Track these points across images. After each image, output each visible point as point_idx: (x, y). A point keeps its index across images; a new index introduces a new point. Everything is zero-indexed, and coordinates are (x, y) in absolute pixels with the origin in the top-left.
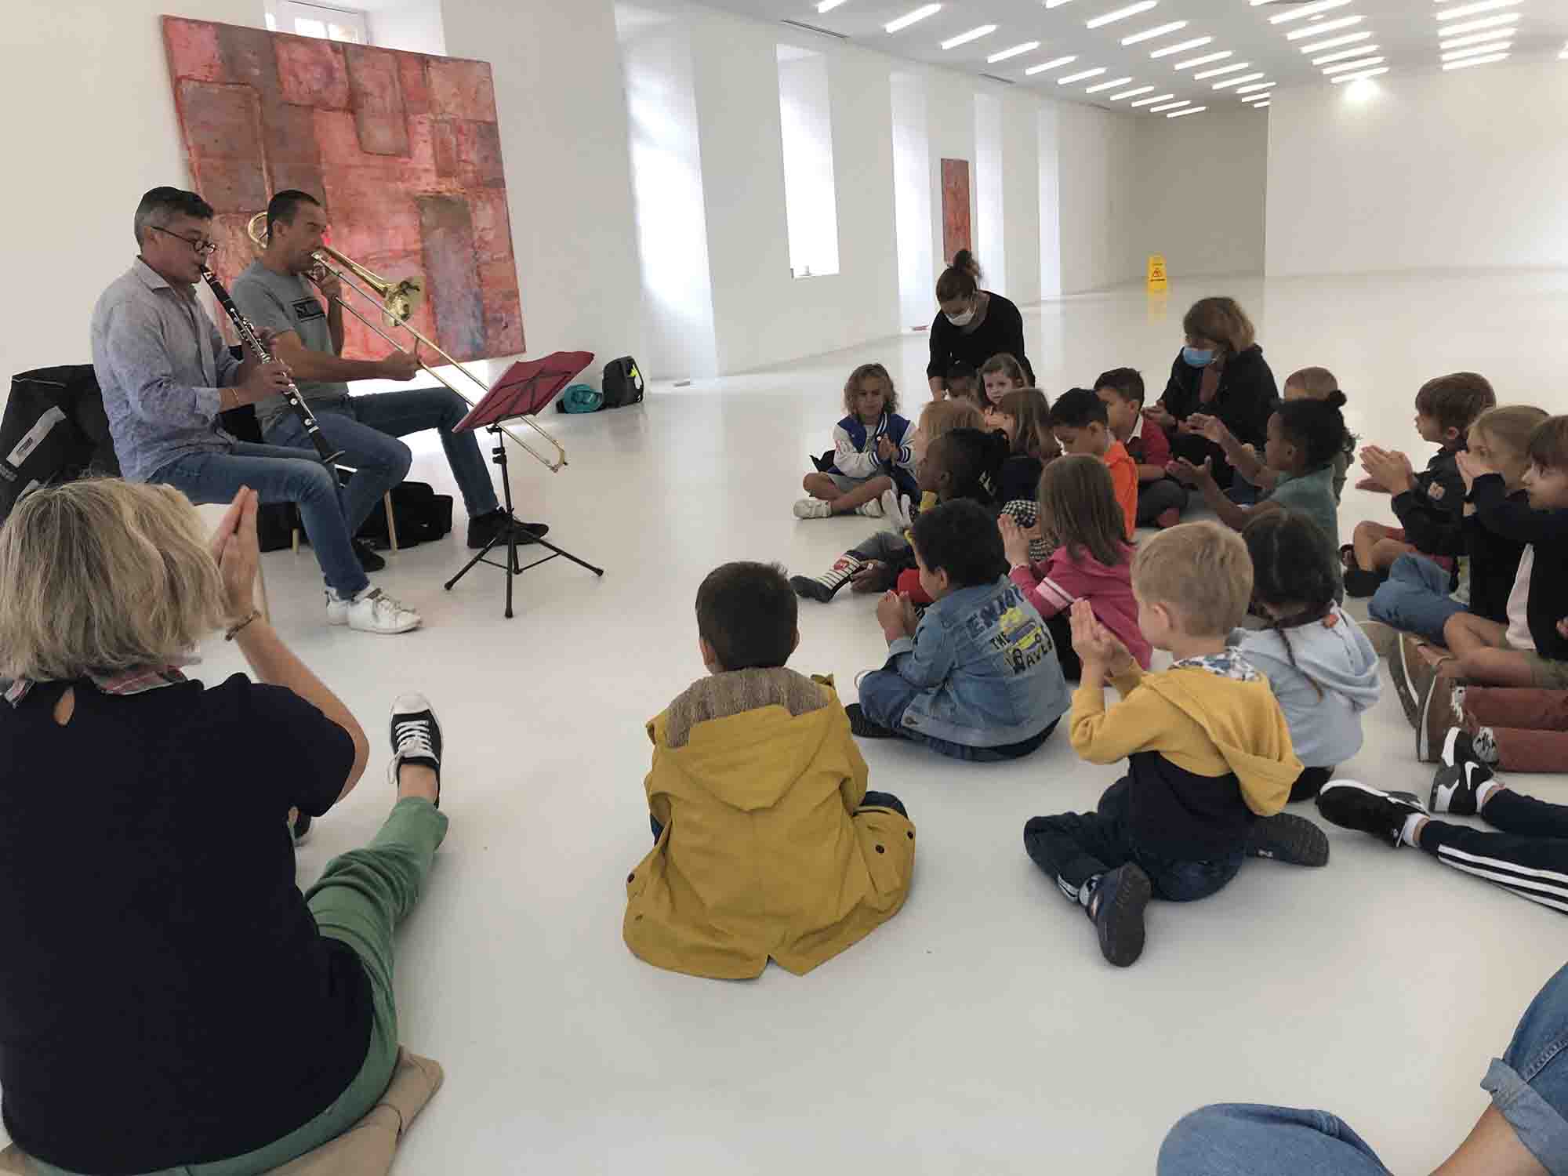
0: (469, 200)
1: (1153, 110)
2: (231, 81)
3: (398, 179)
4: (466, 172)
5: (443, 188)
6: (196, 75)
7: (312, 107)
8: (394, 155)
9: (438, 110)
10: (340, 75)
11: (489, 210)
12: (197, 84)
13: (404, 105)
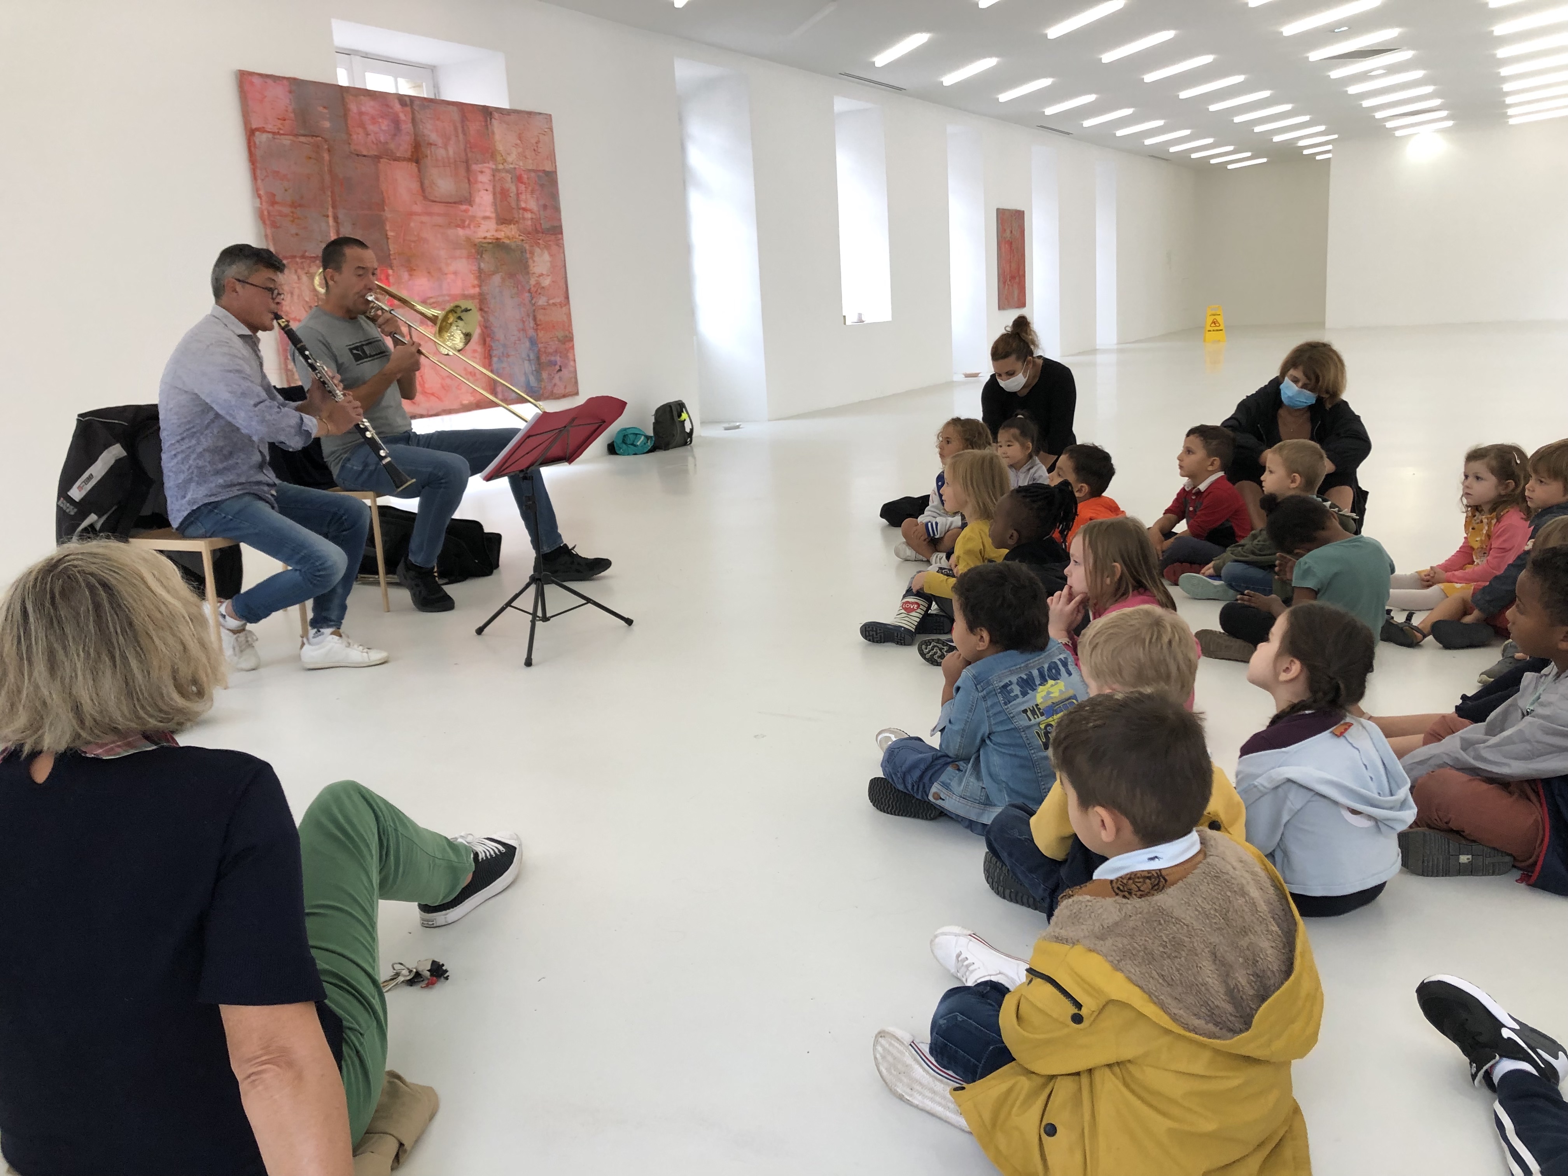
0: (527, 247)
1: (1213, 161)
2: (302, 132)
3: (458, 226)
4: (524, 219)
5: (501, 235)
6: (269, 127)
7: (377, 158)
8: (455, 203)
9: (499, 158)
10: (407, 127)
11: (546, 257)
12: (270, 136)
13: (467, 155)
